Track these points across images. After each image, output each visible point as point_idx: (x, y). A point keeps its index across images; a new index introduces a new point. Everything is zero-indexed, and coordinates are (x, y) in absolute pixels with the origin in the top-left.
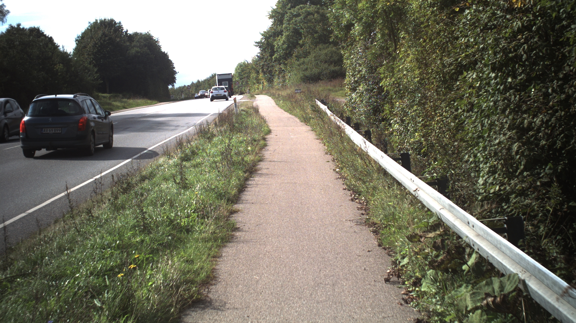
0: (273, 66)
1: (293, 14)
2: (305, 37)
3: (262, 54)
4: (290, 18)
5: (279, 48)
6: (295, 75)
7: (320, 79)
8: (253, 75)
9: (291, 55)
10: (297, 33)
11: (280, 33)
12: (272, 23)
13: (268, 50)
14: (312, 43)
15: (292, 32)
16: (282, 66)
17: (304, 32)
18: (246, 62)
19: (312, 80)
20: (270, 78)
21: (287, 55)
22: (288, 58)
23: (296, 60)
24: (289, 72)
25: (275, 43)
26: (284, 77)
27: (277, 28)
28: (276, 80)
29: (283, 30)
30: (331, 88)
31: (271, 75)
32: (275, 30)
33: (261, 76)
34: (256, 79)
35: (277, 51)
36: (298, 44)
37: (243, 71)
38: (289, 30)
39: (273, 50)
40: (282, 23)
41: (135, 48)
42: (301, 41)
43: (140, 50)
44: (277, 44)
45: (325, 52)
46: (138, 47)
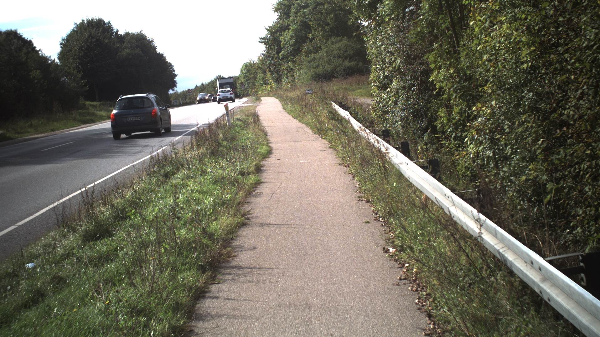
0: (280, 65)
1: (300, 5)
2: (315, 30)
3: (268, 52)
4: (297, 9)
5: (286, 44)
6: (305, 72)
7: (333, 77)
8: (260, 76)
9: (300, 51)
10: (306, 26)
11: (287, 28)
12: (278, 17)
13: (274, 47)
14: (323, 37)
15: (300, 25)
16: (290, 64)
17: (313, 25)
18: (252, 62)
19: (324, 78)
20: (278, 78)
21: (296, 51)
22: (297, 54)
23: (306, 56)
24: (299, 71)
25: (281, 39)
26: (293, 76)
27: (283, 22)
28: (284, 80)
29: (290, 24)
30: (347, 87)
31: (278, 75)
32: (281, 24)
33: (268, 75)
34: (263, 79)
35: (284, 47)
36: (307, 38)
37: (248, 71)
38: (297, 23)
39: (280, 46)
40: (288, 16)
41: (126, 50)
42: (311, 35)
43: (131, 52)
44: (284, 39)
45: (338, 46)
46: (129, 49)
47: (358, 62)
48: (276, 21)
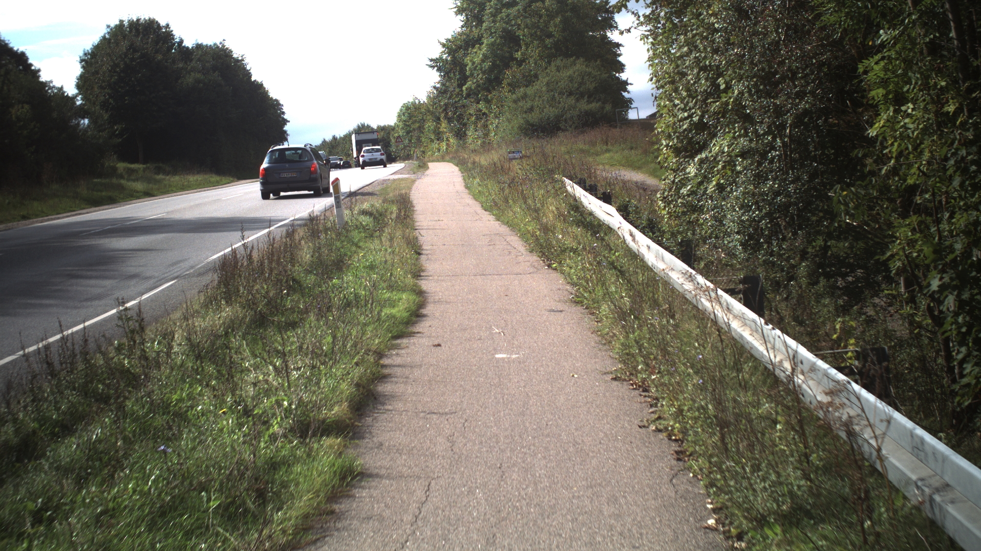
0: (464, 106)
1: (502, 1)
2: (527, 45)
3: (443, 84)
4: (496, 9)
5: (475, 69)
6: (509, 121)
7: (559, 129)
8: (430, 125)
9: (500, 83)
10: (510, 39)
11: (478, 41)
12: (462, 23)
13: (454, 75)
14: (541, 58)
15: (501, 37)
16: (482, 105)
17: (524, 36)
18: (417, 102)
19: (542, 132)
20: (459, 130)
21: (493, 81)
22: (494, 89)
23: (510, 91)
24: (496, 117)
25: (467, 60)
26: (485, 126)
27: (471, 31)
28: (470, 133)
29: (482, 35)
30: (586, 147)
31: (461, 124)
32: (468, 36)
33: (444, 125)
34: (434, 132)
35: (472, 75)
36: (513, 59)
37: (411, 116)
38: (495, 32)
39: (465, 74)
40: (480, 22)
41: (192, 74)
42: (519, 53)
43: (202, 77)
44: (471, 61)
45: (568, 74)
46: (199, 72)
47: (604, 103)
48: (459, 30)
